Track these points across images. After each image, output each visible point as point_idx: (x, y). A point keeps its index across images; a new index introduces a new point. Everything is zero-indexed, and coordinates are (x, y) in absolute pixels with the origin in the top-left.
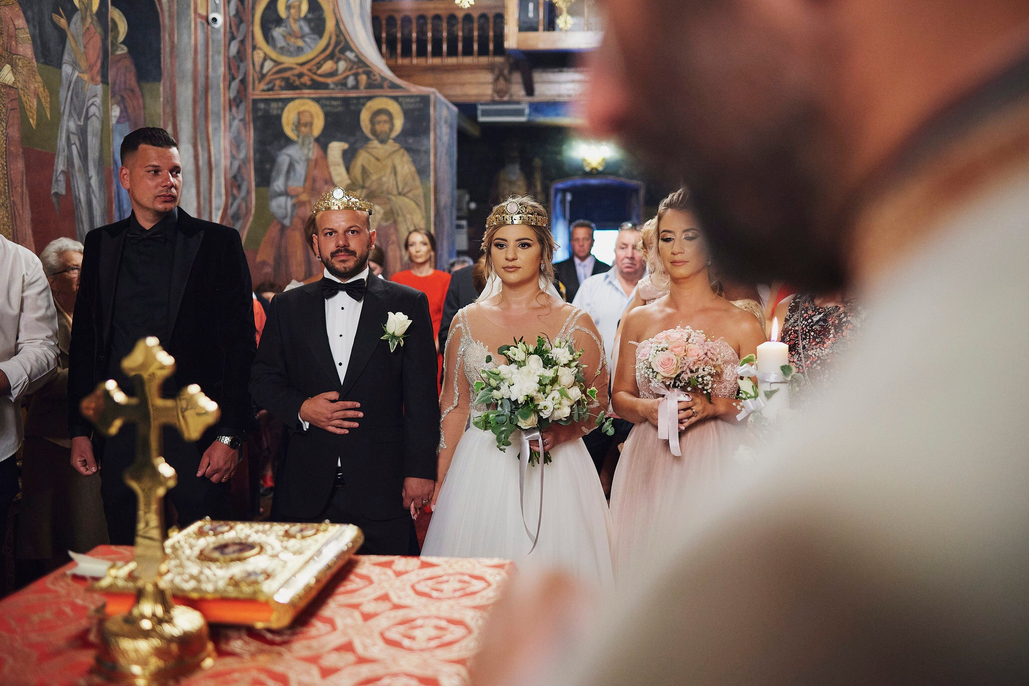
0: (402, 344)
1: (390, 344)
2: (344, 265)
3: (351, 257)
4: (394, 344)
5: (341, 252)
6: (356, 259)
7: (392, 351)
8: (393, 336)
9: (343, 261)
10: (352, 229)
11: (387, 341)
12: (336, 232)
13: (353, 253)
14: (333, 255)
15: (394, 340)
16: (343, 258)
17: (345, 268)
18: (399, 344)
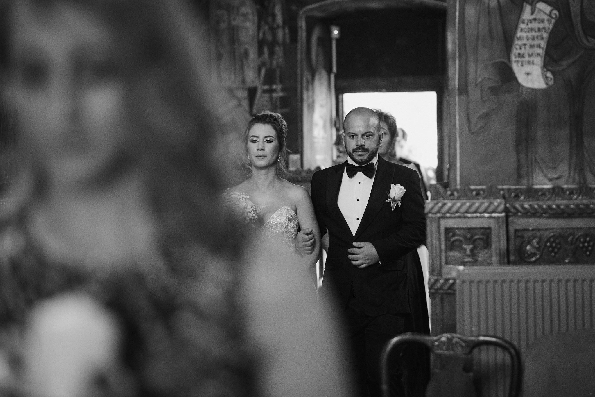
0: (400, 204)
1: (392, 205)
2: (360, 158)
3: (366, 152)
4: (394, 205)
5: (359, 150)
6: (369, 154)
7: (393, 210)
8: (394, 200)
9: (360, 155)
10: (367, 134)
11: (390, 203)
12: (356, 135)
13: (367, 150)
14: (354, 150)
15: (394, 202)
16: (360, 153)
17: (361, 159)
18: (397, 205)
